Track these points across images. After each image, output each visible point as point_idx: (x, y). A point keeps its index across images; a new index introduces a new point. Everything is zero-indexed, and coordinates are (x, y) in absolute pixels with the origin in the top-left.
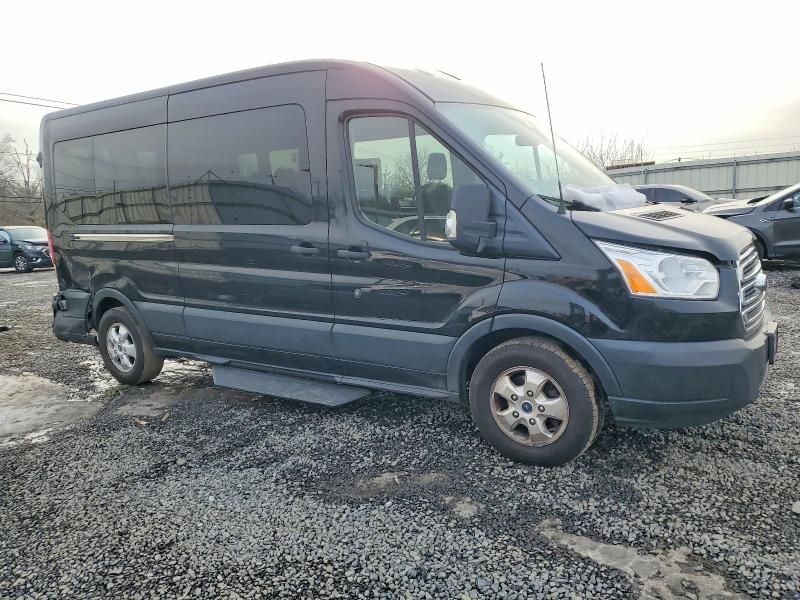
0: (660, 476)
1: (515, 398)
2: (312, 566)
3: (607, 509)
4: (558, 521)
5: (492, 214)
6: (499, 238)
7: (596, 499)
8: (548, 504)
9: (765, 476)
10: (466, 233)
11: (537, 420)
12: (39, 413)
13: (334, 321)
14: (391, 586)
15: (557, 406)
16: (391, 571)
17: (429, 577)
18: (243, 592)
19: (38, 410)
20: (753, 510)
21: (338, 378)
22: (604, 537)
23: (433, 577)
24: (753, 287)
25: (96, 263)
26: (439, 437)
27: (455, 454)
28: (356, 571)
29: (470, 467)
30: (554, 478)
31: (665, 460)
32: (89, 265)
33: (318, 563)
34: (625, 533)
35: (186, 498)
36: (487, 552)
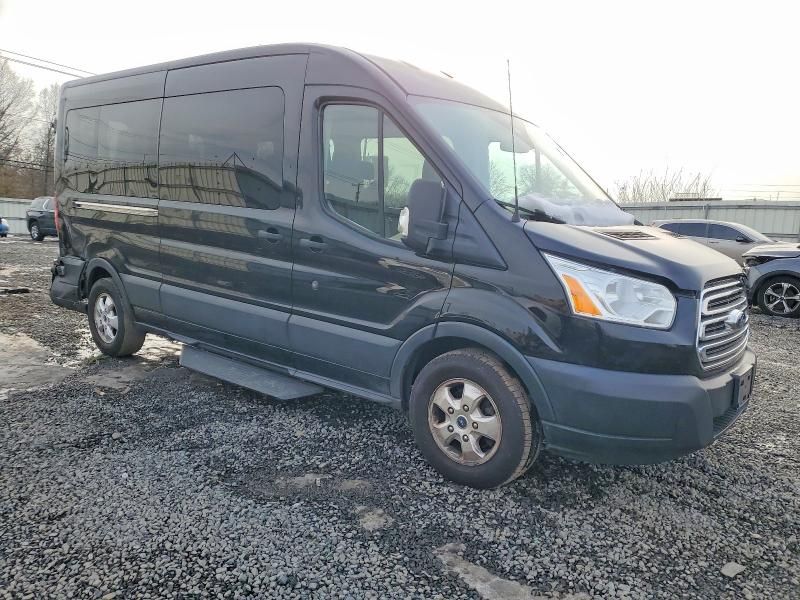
0: (591, 515)
1: (451, 410)
2: (186, 558)
3: (519, 542)
4: (463, 547)
5: (446, 216)
6: (450, 240)
7: (512, 529)
8: (459, 526)
9: (706, 529)
10: (417, 232)
11: (471, 437)
12: (10, 372)
13: (291, 312)
14: (256, 590)
15: (490, 425)
16: (262, 575)
17: (299, 586)
18: (105, 574)
19: (11, 369)
20: (677, 564)
21: (292, 371)
22: (503, 570)
23: (302, 586)
24: (722, 322)
25: (93, 232)
26: (381, 445)
27: (390, 463)
28: (229, 569)
29: (398, 479)
30: (478, 502)
31: (605, 499)
32: (86, 233)
33: (195, 555)
34: (526, 569)
35: (102, 472)
36: (371, 569)
